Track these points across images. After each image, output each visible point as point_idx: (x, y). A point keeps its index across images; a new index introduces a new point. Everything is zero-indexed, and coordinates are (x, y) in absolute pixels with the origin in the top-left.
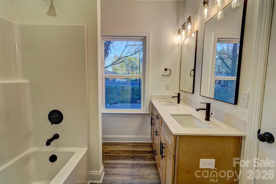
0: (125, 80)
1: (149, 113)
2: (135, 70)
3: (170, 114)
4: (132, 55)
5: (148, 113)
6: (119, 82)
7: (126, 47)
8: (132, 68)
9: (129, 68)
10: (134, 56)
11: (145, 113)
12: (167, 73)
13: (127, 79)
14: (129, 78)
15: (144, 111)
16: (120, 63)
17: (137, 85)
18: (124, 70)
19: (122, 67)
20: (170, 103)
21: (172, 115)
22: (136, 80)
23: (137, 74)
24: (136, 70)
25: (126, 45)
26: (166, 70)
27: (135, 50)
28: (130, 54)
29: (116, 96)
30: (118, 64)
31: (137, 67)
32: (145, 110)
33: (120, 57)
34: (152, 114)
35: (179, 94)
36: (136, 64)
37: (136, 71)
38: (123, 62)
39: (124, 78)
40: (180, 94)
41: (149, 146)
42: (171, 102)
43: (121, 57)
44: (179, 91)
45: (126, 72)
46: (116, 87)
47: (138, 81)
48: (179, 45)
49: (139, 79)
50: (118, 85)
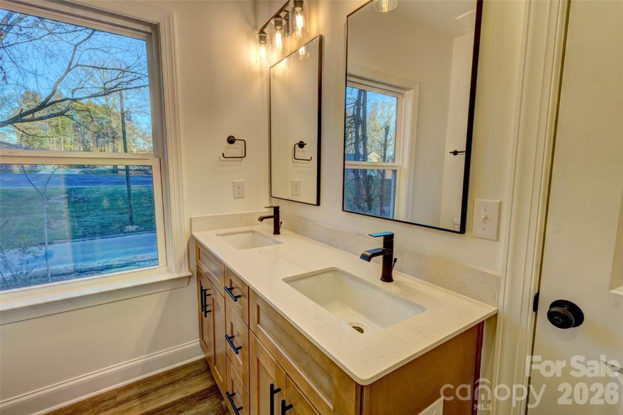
0: (77, 171)
1: (190, 274)
2: (108, 142)
3: (283, 280)
4: (95, 96)
5: (186, 273)
6: (51, 176)
7: (69, 70)
8: (99, 136)
9: (86, 137)
10: (102, 100)
11: (175, 276)
12: (236, 149)
13: (83, 166)
14: (89, 166)
15: (169, 271)
16: (49, 117)
17: (122, 183)
18: (69, 140)
19: (58, 131)
20: (251, 234)
21: (289, 281)
22: (115, 171)
23: (115, 151)
24: (113, 142)
25: (70, 64)
26: (231, 140)
27: (105, 84)
28: (89, 94)
29: (46, 221)
30: (41, 118)
31: (114, 133)
32: (172, 264)
33: (48, 99)
34: (200, 275)
35: (276, 210)
36: (111, 127)
37: (111, 144)
38: (62, 114)
39: (71, 166)
40: (278, 207)
41: (197, 374)
42: (253, 232)
43: (53, 99)
44: (270, 201)
45: (79, 147)
46: (42, 194)
47: (124, 173)
48: (261, 73)
49: (127, 166)
50: (49, 187)
